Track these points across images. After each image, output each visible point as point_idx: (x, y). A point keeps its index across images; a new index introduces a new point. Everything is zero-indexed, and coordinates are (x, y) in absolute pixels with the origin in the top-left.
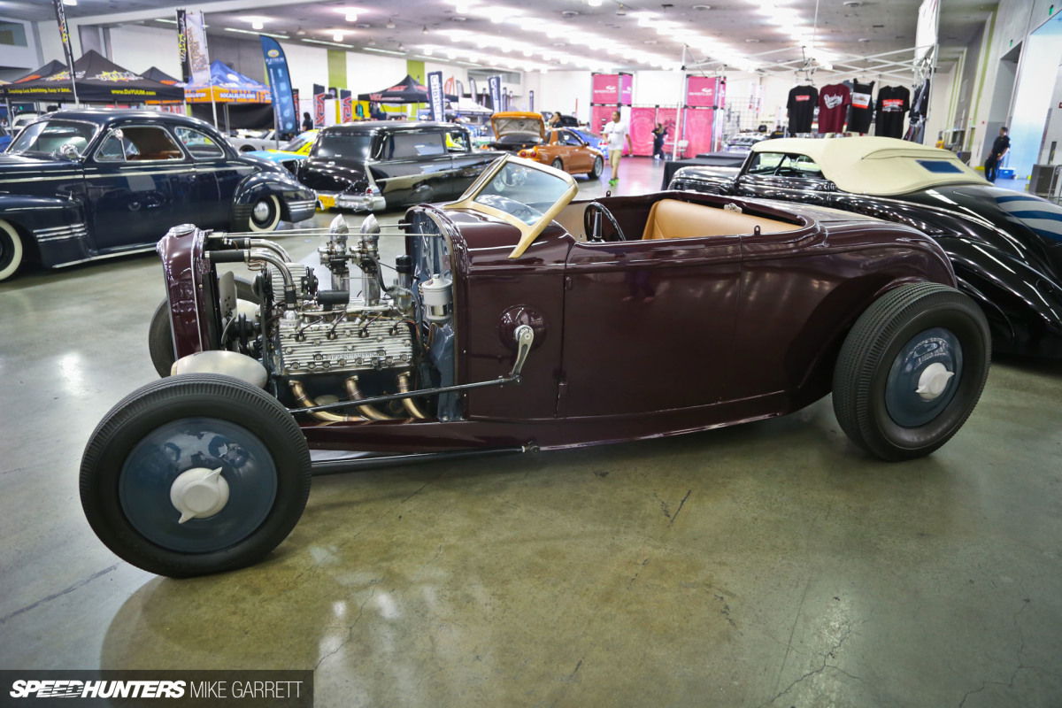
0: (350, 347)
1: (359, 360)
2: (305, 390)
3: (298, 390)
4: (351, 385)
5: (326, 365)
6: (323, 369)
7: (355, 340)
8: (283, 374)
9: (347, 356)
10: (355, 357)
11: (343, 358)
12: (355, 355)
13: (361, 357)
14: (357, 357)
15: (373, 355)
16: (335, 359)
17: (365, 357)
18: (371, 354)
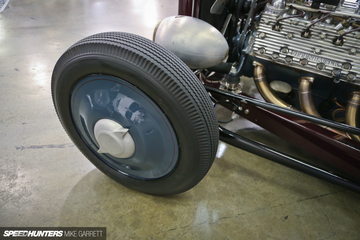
0: (318, 50)
1: (321, 65)
2: (264, 73)
3: (259, 71)
4: (305, 84)
5: (288, 59)
6: (284, 62)
7: (327, 44)
8: (251, 54)
9: (311, 57)
10: (319, 61)
11: (307, 58)
12: (320, 59)
13: (325, 63)
14: (320, 61)
15: (337, 65)
16: (299, 57)
17: (328, 64)
18: (336, 63)
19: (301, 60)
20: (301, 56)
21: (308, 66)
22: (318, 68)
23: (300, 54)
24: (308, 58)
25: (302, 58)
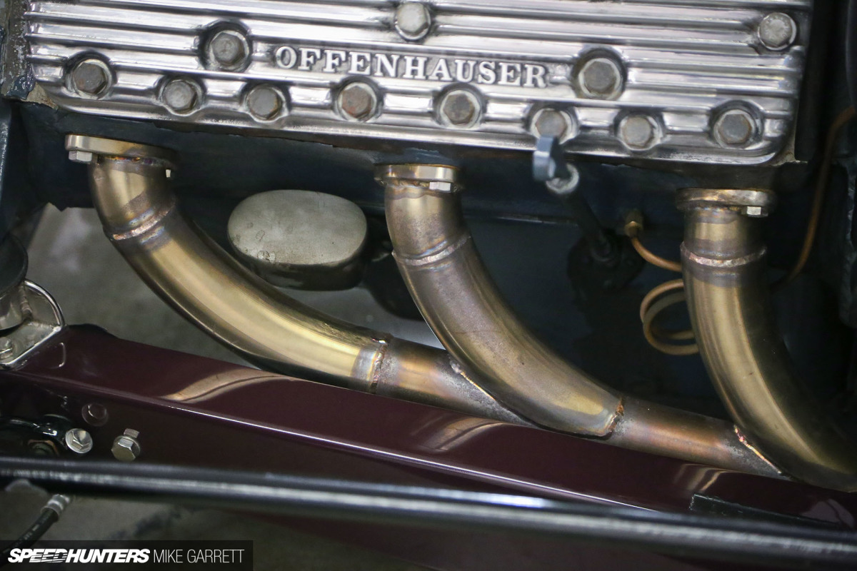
1: (456, 99)
3: (124, 185)
4: (414, 206)
9: (391, 61)
10: (439, 76)
11: (367, 72)
12: (442, 63)
13: (474, 80)
14: (446, 77)
15: (544, 77)
16: (322, 70)
17: (495, 83)
18: (535, 72)
19: (336, 89)
20: (329, 68)
21: (385, 118)
22: (445, 119)
23: (323, 54)
24: (372, 72)
25: (338, 79)
